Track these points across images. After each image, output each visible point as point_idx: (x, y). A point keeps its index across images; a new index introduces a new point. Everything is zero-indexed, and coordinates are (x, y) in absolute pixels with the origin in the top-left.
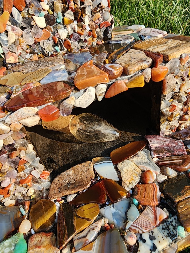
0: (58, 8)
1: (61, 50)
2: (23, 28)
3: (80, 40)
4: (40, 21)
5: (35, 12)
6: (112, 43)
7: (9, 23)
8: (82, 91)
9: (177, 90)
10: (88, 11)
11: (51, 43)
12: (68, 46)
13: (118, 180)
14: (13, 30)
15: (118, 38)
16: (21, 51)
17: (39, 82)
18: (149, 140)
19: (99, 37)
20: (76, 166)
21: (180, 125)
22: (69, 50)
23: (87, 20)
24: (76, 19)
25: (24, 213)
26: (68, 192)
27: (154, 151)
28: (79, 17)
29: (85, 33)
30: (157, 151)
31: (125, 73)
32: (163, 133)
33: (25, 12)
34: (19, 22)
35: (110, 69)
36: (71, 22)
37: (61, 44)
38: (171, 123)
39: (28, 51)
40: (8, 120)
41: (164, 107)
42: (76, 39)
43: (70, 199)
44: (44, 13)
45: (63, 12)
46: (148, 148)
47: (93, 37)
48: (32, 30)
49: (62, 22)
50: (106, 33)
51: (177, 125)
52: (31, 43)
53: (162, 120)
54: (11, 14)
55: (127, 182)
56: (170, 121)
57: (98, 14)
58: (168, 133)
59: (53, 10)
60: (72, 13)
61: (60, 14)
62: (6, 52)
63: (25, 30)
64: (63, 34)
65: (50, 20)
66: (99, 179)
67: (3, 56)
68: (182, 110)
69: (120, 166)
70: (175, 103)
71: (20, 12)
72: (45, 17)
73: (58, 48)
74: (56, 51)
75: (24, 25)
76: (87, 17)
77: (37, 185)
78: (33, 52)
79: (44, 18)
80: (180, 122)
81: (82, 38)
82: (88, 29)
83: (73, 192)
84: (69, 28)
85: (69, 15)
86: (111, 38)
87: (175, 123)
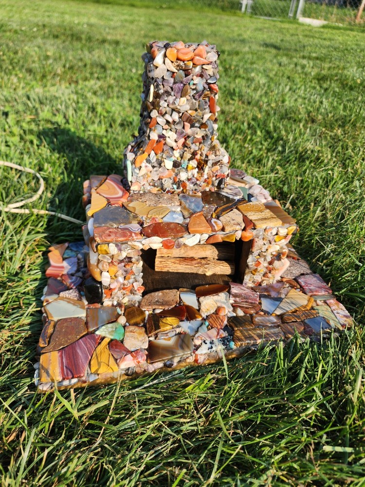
0: (186, 158)
1: (178, 188)
2: (153, 167)
3: (196, 184)
4: (169, 164)
5: (167, 157)
6: (223, 194)
7: (145, 161)
8: (192, 235)
9: (264, 250)
10: (210, 163)
11: (171, 181)
12: (185, 186)
13: (198, 308)
14: (146, 166)
15: (230, 189)
16: (145, 183)
17: (162, 218)
18: (232, 286)
19: (213, 185)
20: (165, 291)
21: (263, 281)
22: (185, 191)
23: (207, 169)
24: (198, 167)
25: (120, 312)
26: (156, 307)
27: (233, 295)
28: (200, 167)
29: (202, 179)
30: (235, 296)
31: (223, 229)
32: (246, 284)
33: (159, 155)
34: (153, 162)
35: (214, 224)
36: (193, 168)
37: (179, 185)
38: (254, 276)
39: (151, 184)
40: (144, 242)
41: (251, 261)
42: (193, 183)
43: (158, 311)
44: (173, 159)
45: (189, 160)
46: (229, 292)
47: (208, 183)
48: (160, 169)
49: (185, 167)
50: (220, 183)
51: (260, 280)
52: (156, 179)
53: (247, 271)
54: (149, 155)
55: (204, 311)
56: (254, 275)
57: (218, 167)
58: (251, 285)
59: (182, 158)
60: (196, 163)
61: (186, 161)
62: (133, 181)
63: (155, 169)
64: (183, 176)
65: (176, 165)
66: (182, 304)
67: (130, 184)
68: (267, 268)
69: (201, 299)
70: (261, 260)
71: (156, 154)
72: (173, 161)
73: (175, 186)
74: (173, 189)
75: (156, 164)
76: (207, 167)
77: (132, 296)
78: (154, 186)
79: (172, 163)
80: (263, 278)
81: (198, 182)
82: (206, 176)
83: (160, 307)
84: (190, 174)
85: (194, 163)
86: (223, 188)
87: (258, 278)
